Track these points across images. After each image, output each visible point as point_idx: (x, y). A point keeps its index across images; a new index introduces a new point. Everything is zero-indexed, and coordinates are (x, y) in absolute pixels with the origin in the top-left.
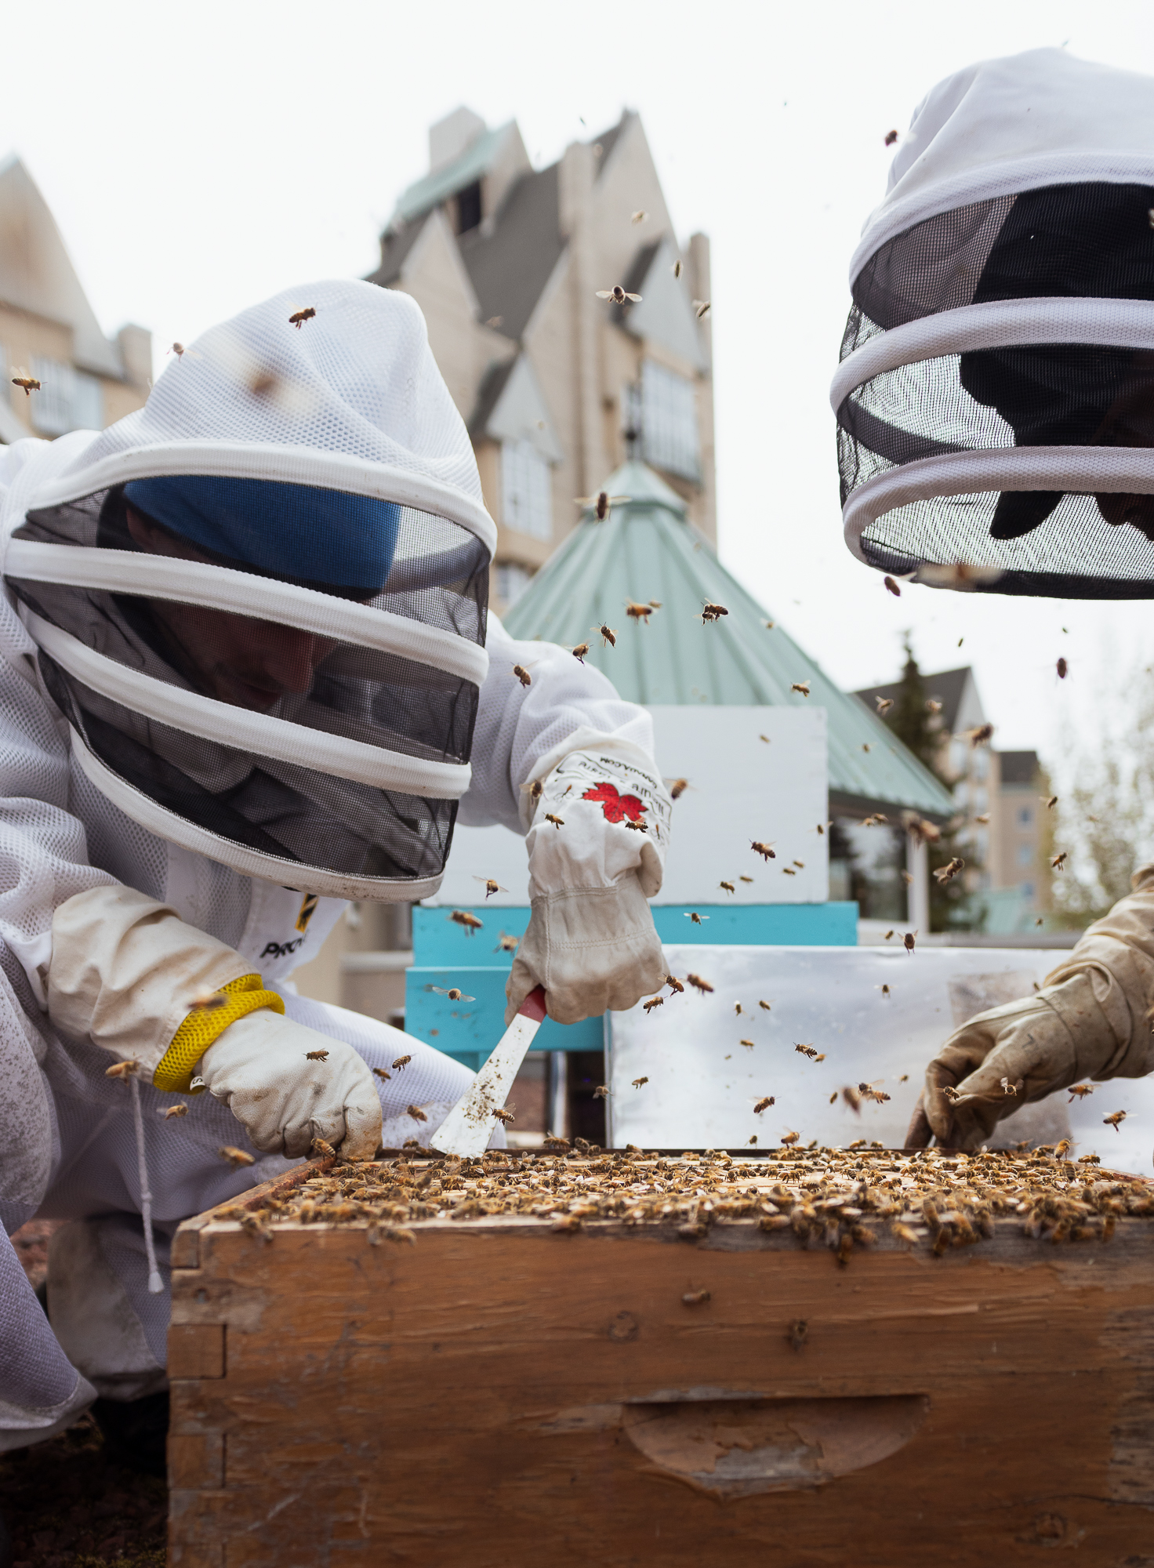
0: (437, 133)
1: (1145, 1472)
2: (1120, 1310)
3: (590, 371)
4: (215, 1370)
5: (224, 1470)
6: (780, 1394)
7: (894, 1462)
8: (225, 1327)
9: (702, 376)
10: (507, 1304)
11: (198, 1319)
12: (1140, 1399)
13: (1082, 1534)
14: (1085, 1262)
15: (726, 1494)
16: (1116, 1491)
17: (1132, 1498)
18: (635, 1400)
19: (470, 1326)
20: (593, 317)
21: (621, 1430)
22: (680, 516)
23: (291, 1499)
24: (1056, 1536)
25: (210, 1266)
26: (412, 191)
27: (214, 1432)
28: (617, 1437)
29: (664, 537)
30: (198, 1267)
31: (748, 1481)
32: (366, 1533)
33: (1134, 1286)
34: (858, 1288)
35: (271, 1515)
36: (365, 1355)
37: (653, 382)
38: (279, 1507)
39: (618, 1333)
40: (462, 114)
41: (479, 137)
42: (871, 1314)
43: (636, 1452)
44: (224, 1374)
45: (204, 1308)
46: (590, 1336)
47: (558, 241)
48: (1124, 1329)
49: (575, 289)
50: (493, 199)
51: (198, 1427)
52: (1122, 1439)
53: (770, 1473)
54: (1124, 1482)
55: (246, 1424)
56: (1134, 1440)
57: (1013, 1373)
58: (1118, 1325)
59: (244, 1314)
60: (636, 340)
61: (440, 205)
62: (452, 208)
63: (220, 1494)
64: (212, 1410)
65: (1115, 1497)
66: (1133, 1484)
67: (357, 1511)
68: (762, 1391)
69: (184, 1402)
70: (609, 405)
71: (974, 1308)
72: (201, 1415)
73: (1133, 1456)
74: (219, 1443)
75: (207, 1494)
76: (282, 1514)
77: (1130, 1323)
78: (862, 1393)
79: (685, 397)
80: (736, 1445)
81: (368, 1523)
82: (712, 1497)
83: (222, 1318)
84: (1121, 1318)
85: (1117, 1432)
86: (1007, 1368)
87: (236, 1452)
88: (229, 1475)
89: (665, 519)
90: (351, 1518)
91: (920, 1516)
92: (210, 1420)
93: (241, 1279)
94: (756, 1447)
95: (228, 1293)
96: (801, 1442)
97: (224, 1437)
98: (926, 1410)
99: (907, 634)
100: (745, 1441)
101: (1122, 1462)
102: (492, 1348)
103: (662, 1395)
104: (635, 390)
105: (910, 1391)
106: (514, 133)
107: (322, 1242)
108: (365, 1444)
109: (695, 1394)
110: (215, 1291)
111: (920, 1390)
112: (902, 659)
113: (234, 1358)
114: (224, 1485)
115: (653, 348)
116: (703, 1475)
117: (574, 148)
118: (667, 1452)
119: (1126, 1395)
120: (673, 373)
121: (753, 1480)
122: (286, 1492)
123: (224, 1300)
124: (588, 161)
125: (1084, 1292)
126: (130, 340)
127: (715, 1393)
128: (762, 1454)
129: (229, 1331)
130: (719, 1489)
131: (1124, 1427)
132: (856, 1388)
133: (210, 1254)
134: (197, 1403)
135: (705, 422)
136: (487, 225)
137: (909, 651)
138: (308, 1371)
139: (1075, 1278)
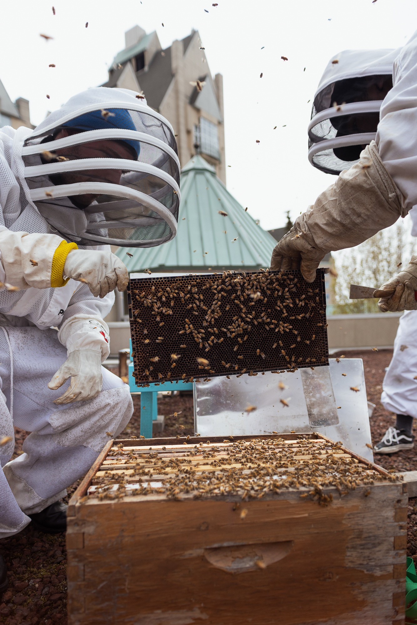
0: (128, 34)
1: (356, 559)
2: (349, 513)
3: (182, 120)
4: (81, 546)
5: (84, 575)
6: (250, 543)
7: (284, 560)
8: (84, 533)
9: (220, 123)
10: (169, 522)
11: (75, 532)
12: (354, 538)
13: (337, 577)
14: (339, 500)
15: (235, 573)
16: (347, 564)
17: (352, 566)
18: (208, 547)
19: (158, 529)
20: (183, 101)
21: (203, 556)
22: (213, 174)
23: (105, 583)
24: (330, 578)
25: (79, 516)
26: (119, 54)
27: (81, 565)
28: (202, 559)
29: (208, 181)
30: (75, 516)
31: (241, 569)
32: (128, 591)
33: (353, 506)
34: (273, 511)
35: (99, 588)
36: (126, 539)
37: (204, 125)
38: (101, 585)
39: (203, 528)
40: (137, 29)
41: (143, 37)
42: (277, 518)
43: (208, 562)
44: (84, 547)
45: (77, 528)
46: (194, 529)
47: (171, 75)
48: (350, 518)
49: (177, 92)
50: (148, 59)
51: (76, 564)
52: (349, 550)
53: (248, 566)
54: (350, 562)
55: (90, 562)
56: (352, 550)
57: (318, 533)
58: (348, 517)
59: (90, 529)
60: (198, 110)
61: (129, 60)
62: (134, 62)
63: (83, 583)
64: (80, 558)
65: (347, 566)
66: (352, 562)
67: (125, 585)
68: (245, 542)
69: (71, 556)
70: (189, 132)
71: (306, 515)
72: (77, 560)
73: (352, 554)
74: (82, 568)
75: (79, 583)
76: (102, 588)
77: (351, 516)
78: (274, 541)
79: (215, 130)
80: (238, 557)
81: (128, 589)
82: (231, 574)
83: (83, 531)
84: (349, 515)
85: (348, 548)
86: (316, 531)
87: (88, 570)
88: (86, 577)
89: (208, 175)
90: (123, 587)
91: (291, 575)
92: (80, 561)
93: (88, 519)
94: (243, 557)
95: (84, 523)
96: (256, 555)
97: (84, 566)
98: (293, 545)
99: (288, 212)
100: (240, 556)
101: (349, 556)
102: (164, 535)
103: (216, 545)
104: (197, 127)
105: (288, 539)
106: (155, 36)
107: (113, 507)
108: (127, 565)
109: (225, 544)
110: (80, 523)
111: (291, 539)
112: (287, 221)
113: (87, 543)
114: (84, 580)
115: (203, 113)
116: (228, 568)
117: (176, 42)
118: (217, 561)
119: (350, 537)
120: (210, 122)
121: (243, 568)
122: (103, 581)
123: (83, 526)
124: (181, 47)
125: (338, 508)
126: (21, 104)
127: (231, 544)
128: (245, 559)
129: (85, 535)
130: (233, 571)
131: (349, 546)
132: (272, 540)
133: (78, 512)
134: (76, 556)
135: (221, 139)
136: (146, 68)
137: (289, 218)
138: (109, 545)
139: (336, 504)
